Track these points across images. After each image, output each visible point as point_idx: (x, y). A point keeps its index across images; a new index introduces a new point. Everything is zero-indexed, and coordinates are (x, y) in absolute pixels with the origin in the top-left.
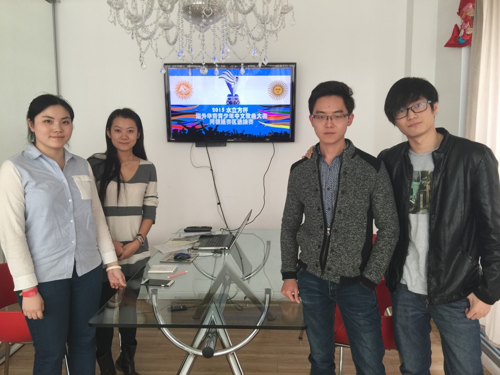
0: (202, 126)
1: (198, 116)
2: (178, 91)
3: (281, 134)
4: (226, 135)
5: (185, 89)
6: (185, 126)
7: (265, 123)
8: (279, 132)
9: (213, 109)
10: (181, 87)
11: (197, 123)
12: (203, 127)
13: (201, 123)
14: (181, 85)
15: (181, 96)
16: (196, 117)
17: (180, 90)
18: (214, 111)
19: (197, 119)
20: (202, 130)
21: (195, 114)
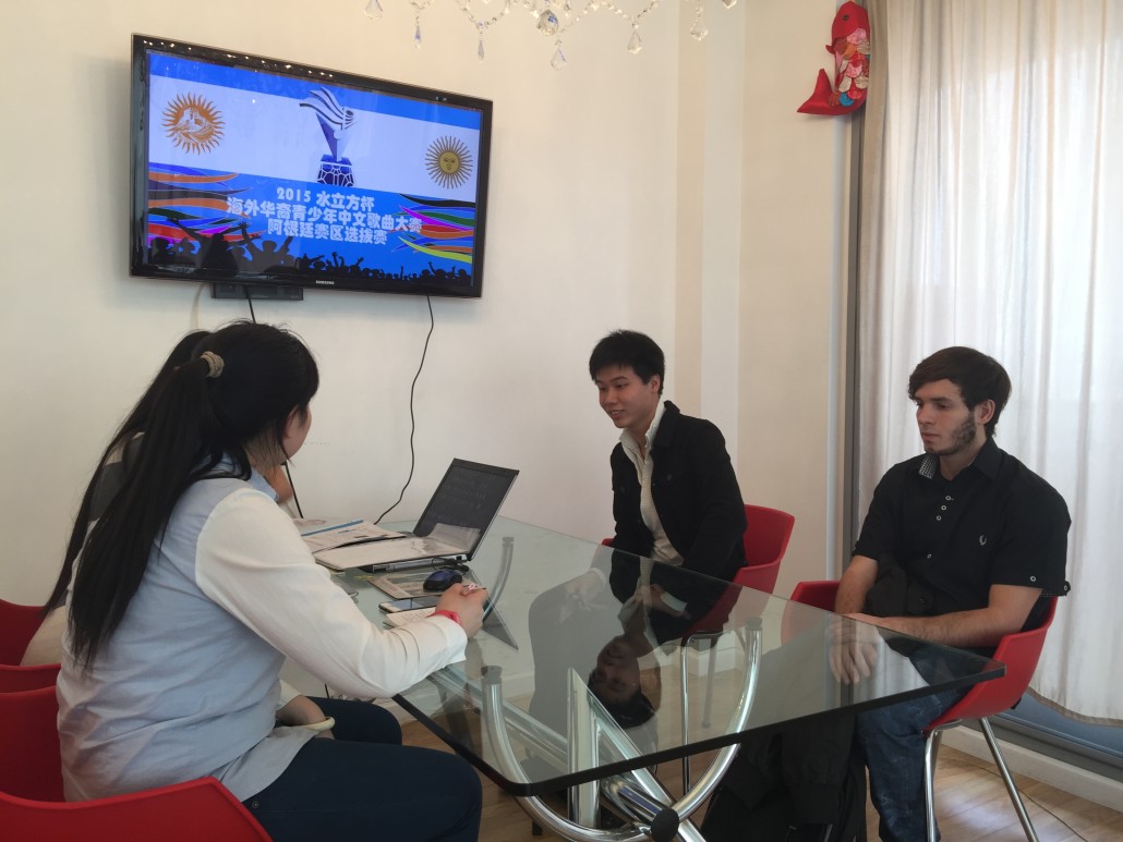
0: (244, 234)
1: (234, 207)
2: (176, 122)
3: (451, 274)
4: (312, 266)
5: (197, 122)
6: (192, 233)
7: (416, 243)
8: (448, 270)
9: (280, 190)
10: (187, 115)
11: (231, 226)
12: (247, 239)
13: (243, 226)
14: (186, 107)
15: (184, 139)
16: (227, 207)
17: (183, 121)
18: (281, 197)
19: (231, 214)
20: (244, 247)
21: (226, 199)
